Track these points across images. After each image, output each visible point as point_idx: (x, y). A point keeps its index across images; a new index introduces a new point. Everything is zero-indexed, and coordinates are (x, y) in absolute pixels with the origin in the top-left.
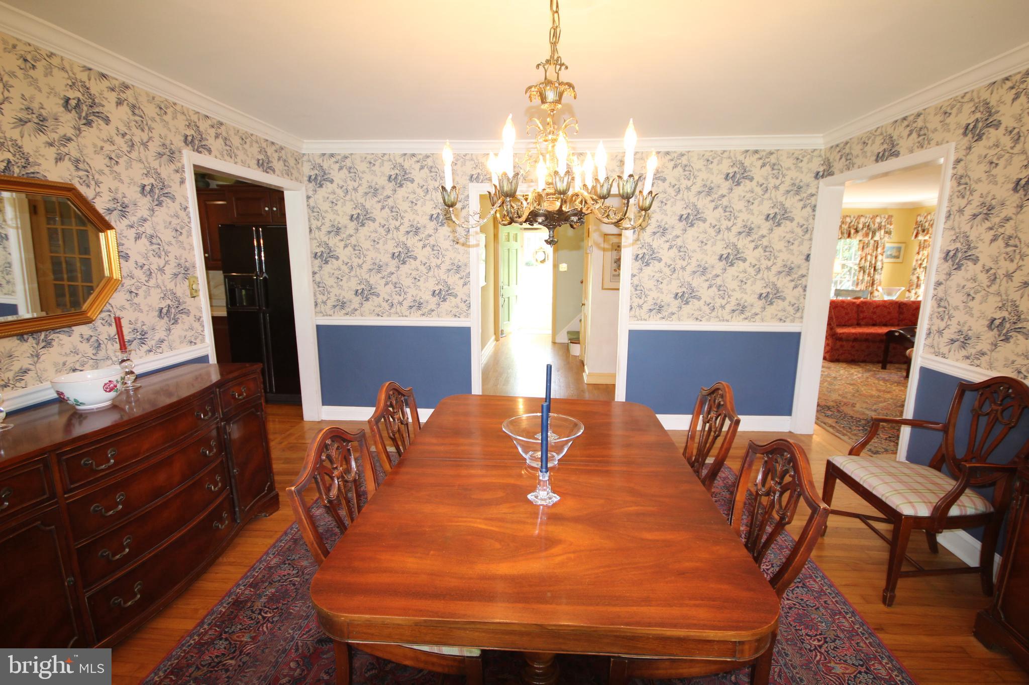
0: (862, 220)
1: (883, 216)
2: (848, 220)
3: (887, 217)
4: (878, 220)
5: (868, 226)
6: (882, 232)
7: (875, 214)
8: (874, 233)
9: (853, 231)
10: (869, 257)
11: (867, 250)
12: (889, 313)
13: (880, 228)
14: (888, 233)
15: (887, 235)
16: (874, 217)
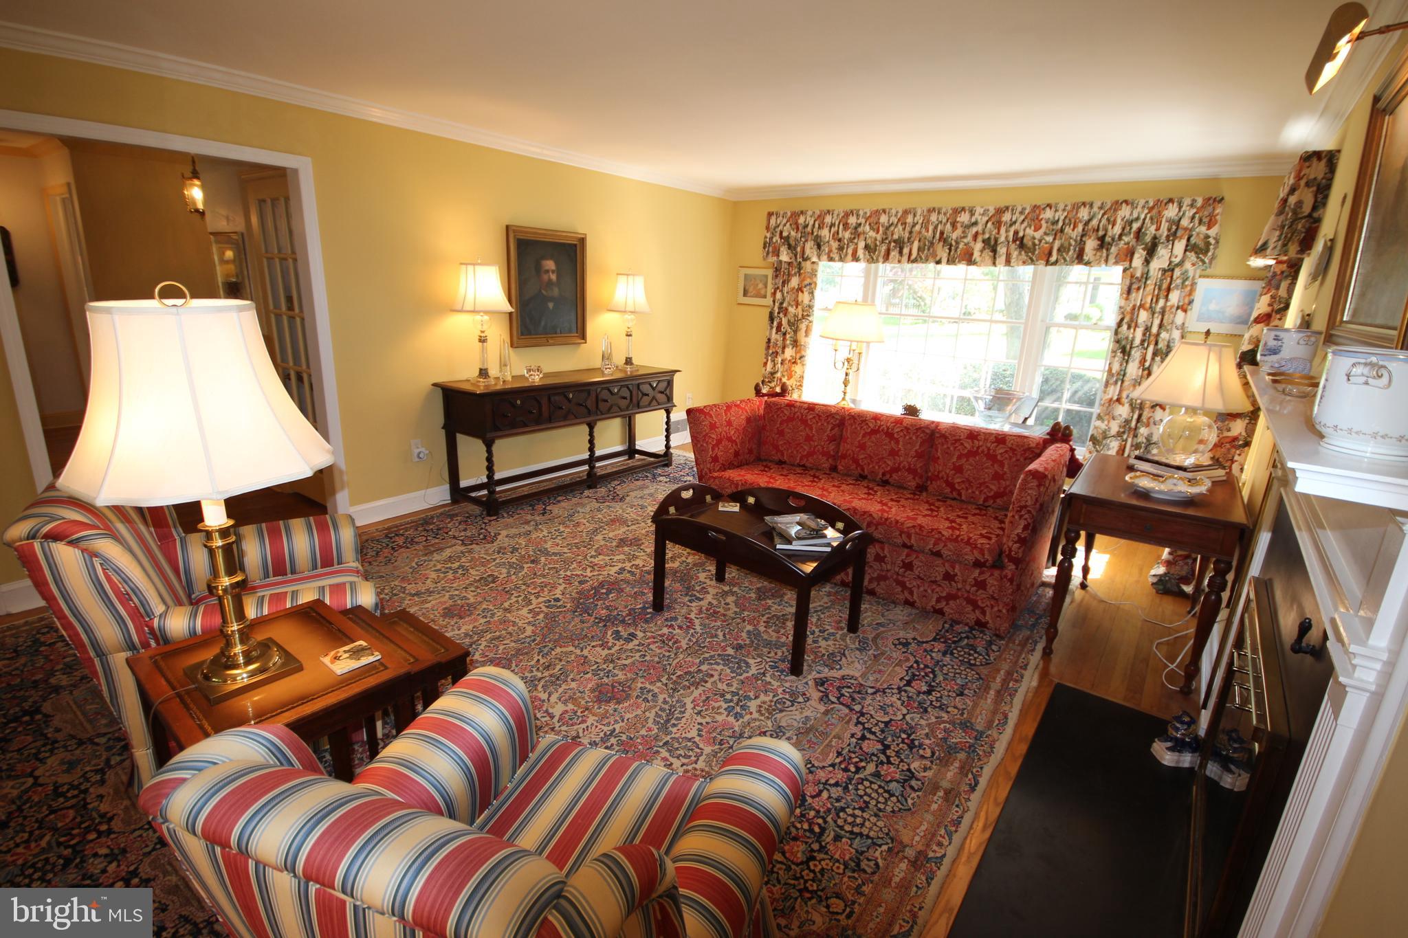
0: (1125, 212)
1: (1187, 201)
2: (1084, 214)
3: (1199, 202)
4: (1171, 212)
5: (1140, 230)
6: (1180, 246)
7: (1164, 197)
8: (1151, 251)
9: (1091, 244)
10: (1143, 316)
11: (1137, 298)
12: (893, 453)
13: (1172, 236)
14: (1200, 249)
15: (1192, 256)
16: (1158, 206)
